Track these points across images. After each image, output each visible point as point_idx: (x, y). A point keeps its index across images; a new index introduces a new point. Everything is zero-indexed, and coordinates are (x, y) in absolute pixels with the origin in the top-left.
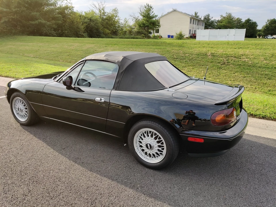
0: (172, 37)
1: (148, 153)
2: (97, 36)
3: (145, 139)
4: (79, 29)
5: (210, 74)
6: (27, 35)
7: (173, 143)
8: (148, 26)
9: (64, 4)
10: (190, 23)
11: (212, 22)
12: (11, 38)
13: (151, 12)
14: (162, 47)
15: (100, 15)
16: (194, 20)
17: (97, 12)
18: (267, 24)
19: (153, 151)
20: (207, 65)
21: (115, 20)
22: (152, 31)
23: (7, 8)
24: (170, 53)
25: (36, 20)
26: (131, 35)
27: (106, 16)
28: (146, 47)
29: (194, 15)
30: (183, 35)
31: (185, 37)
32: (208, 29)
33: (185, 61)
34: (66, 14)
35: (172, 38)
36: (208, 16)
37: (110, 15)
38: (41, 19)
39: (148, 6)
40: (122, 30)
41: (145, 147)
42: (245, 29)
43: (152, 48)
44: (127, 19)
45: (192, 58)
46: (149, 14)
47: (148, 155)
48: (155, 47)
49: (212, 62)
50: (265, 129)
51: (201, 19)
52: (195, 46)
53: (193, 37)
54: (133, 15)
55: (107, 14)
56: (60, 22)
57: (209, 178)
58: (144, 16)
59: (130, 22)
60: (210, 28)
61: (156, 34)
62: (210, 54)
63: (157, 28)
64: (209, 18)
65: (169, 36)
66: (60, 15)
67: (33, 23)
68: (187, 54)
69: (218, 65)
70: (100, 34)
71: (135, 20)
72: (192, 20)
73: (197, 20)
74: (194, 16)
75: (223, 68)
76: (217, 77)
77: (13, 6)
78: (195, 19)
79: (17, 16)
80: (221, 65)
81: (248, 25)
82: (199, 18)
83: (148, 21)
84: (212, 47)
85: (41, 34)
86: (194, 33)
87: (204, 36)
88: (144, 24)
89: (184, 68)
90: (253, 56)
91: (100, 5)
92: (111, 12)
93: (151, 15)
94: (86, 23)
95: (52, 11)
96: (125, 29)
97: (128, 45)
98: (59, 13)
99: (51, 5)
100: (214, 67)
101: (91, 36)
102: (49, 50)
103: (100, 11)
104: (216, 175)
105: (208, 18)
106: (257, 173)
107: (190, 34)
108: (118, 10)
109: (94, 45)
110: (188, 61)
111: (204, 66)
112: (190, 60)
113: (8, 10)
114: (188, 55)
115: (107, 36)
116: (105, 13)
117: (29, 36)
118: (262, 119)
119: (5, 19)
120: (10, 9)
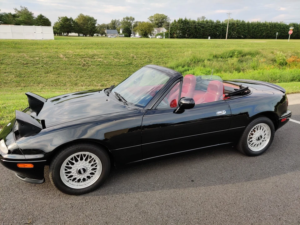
18: (60, 22)
24: (12, 58)
62: (62, 56)
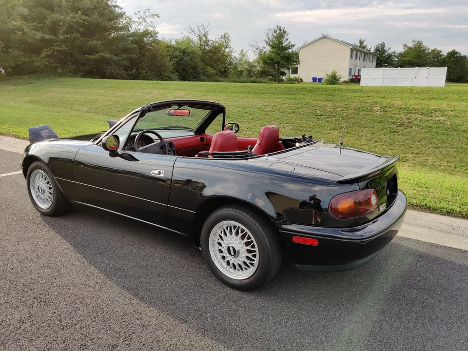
0: (320, 80)
1: (231, 263)
2: (194, 78)
3: (227, 238)
4: (164, 66)
5: (376, 142)
6: (81, 77)
7: (269, 245)
8: (278, 63)
9: (142, 28)
10: (351, 57)
11: (390, 56)
12: (55, 82)
13: (285, 40)
14: (298, 97)
15: (200, 44)
16: (357, 53)
17: (196, 40)
19: (239, 259)
20: (372, 127)
21: (224, 53)
22: (286, 71)
23: (50, 34)
24: (311, 107)
25: (97, 53)
26: (251, 77)
27: (210, 46)
28: (271, 96)
29: (358, 44)
30: (338, 77)
31: (342, 80)
32: (381, 67)
33: (335, 119)
34: (145, 44)
35: (319, 82)
36: (383, 45)
37: (216, 44)
38: (104, 52)
39: (280, 29)
40: (236, 68)
41: (226, 252)
42: (447, 67)
43: (280, 98)
44: (244, 51)
45: (347, 115)
46: (280, 43)
47: (231, 265)
48: (286, 96)
49: (382, 121)
50: (450, 233)
51: (369, 50)
52: (355, 94)
53: (356, 80)
54: (255, 44)
55: (211, 44)
56: (135, 56)
57: (331, 308)
58: (272, 47)
59: (249, 56)
60: (386, 66)
61: (292, 76)
62: (378, 108)
63: (295, 66)
64: (385, 48)
65: (314, 79)
66: (134, 45)
67: (92, 57)
68: (339, 107)
69: (391, 126)
70: (199, 76)
71: (258, 52)
72: (355, 52)
73: (362, 52)
74: (357, 46)
75: (400, 133)
76: (389, 147)
77: (61, 32)
78: (359, 51)
79: (66, 47)
80: (398, 126)
81: (454, 61)
82: (367, 50)
83: (279, 54)
84: (382, 98)
85: (103, 76)
86: (357, 74)
87: (374, 79)
88: (272, 60)
89: (332, 131)
90: (453, 113)
91: (200, 28)
92: (218, 40)
93: (283, 45)
94: (177, 57)
95: (123, 38)
96: (240, 68)
97: (242, 92)
98: (133, 42)
99: (121, 29)
100: (385, 130)
101: (184, 78)
102: (113, 99)
103: (200, 38)
104: (344, 303)
105: (382, 49)
106: (416, 304)
107: (350, 75)
108: (230, 37)
109: (186, 92)
110: (340, 119)
111: (366, 129)
112: (343, 118)
113: (53, 37)
114: (341, 109)
115: (210, 78)
116: (209, 41)
117: (83, 79)
118: (445, 215)
119: (48, 51)
120: (56, 36)
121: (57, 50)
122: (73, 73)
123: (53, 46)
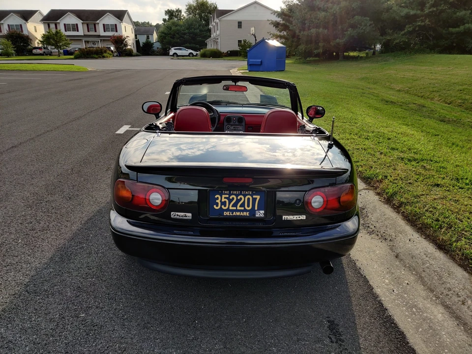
23: (417, 9)
25: (463, 25)
67: (455, 30)
77: (428, 5)
79: (429, 21)
85: (463, 51)
113: (419, 12)
119: (410, 27)
120: (422, 10)
121: (420, 25)
122: (431, 50)
123: (416, 21)
